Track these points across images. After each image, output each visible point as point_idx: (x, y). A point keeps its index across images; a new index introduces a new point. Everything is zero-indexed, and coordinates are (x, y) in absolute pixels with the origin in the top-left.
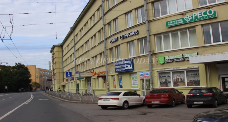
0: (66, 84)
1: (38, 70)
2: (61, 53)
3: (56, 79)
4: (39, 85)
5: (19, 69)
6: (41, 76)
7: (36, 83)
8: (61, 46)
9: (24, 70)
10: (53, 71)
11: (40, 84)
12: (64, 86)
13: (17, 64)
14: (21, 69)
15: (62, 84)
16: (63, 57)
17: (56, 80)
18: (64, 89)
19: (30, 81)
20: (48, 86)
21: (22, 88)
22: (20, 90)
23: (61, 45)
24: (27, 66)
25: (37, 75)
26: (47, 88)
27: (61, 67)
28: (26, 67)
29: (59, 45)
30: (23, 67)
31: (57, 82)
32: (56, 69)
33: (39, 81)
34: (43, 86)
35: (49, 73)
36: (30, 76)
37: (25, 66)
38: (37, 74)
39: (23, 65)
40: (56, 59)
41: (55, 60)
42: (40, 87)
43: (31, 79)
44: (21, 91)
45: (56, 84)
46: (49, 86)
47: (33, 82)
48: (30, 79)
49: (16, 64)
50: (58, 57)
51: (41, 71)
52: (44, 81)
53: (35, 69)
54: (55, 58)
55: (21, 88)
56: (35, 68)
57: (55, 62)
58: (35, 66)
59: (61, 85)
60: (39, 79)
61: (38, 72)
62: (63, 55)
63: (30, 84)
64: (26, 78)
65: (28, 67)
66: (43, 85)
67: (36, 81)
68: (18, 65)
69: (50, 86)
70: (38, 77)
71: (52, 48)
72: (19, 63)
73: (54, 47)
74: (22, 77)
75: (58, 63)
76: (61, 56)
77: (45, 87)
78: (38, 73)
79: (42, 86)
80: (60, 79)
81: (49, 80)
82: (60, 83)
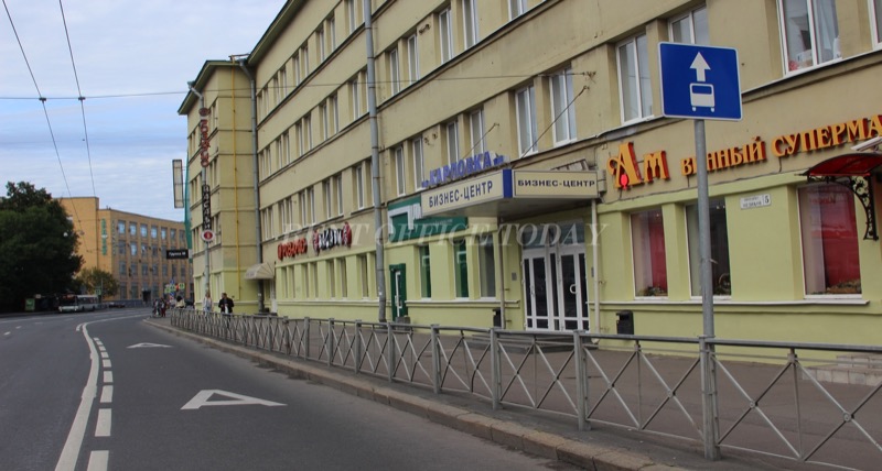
0: (279, 272)
1: (107, 217)
2: (245, 107)
3: (219, 246)
4: (113, 282)
5: (23, 211)
6: (122, 245)
7: (99, 276)
8: (248, 67)
9: (48, 215)
10: (204, 201)
11: (117, 277)
12: (264, 285)
13: (16, 186)
14: (31, 210)
15: (256, 271)
16: (258, 127)
17: (214, 254)
18: (262, 300)
19: (76, 263)
20: (151, 287)
21: (38, 296)
22: (30, 303)
23: (245, 61)
24: (62, 199)
25: (105, 241)
26: (146, 295)
27: (247, 179)
28: (56, 203)
29: (238, 62)
30: (41, 203)
31: (227, 263)
32: (216, 191)
33: (113, 264)
34: (129, 288)
35: (154, 233)
36: (73, 239)
37: (49, 197)
38: (104, 236)
39: (43, 191)
40: (218, 135)
41: (213, 143)
42: (119, 291)
43: (79, 254)
44: (33, 308)
45: (217, 274)
46: (156, 288)
47: (84, 270)
48: (73, 254)
49: (11, 186)
50: (231, 128)
51: (120, 221)
52: (136, 267)
53: (97, 214)
54: (216, 131)
55: (32, 297)
56: (97, 209)
57: (211, 151)
58: (97, 199)
59: (245, 277)
60: (114, 255)
61: (109, 223)
62: (256, 118)
63: (77, 276)
64: (56, 252)
65: (65, 204)
66: (129, 281)
67: (102, 262)
68: (21, 191)
69: (161, 288)
70: (109, 248)
71: (193, 84)
72: (22, 184)
73: (211, 70)
74: (35, 246)
75: (231, 159)
76: (248, 124)
77: (137, 292)
78: (109, 230)
79: (125, 287)
80: (242, 249)
81: (173, 254)
82: (242, 268)
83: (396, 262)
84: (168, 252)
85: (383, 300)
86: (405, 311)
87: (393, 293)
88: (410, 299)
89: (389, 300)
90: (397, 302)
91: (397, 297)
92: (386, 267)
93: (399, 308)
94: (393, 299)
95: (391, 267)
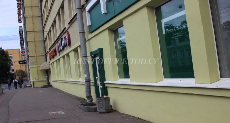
0: (51, 66)
4: (26, 73)
27: (38, 27)
31: (32, 64)
33: (25, 68)
45: (30, 69)
47: (17, 70)
50: (30, 6)
75: (31, 19)
76: (37, 4)
80: (38, 57)
81: (21, 62)
82: (38, 66)
83: (94, 49)
84: (19, 61)
85: (88, 81)
86: (105, 90)
87: (95, 75)
88: (108, 80)
89: (92, 80)
90: (98, 82)
91: (98, 77)
92: (88, 54)
93: (100, 87)
94: (95, 80)
95: (91, 53)
